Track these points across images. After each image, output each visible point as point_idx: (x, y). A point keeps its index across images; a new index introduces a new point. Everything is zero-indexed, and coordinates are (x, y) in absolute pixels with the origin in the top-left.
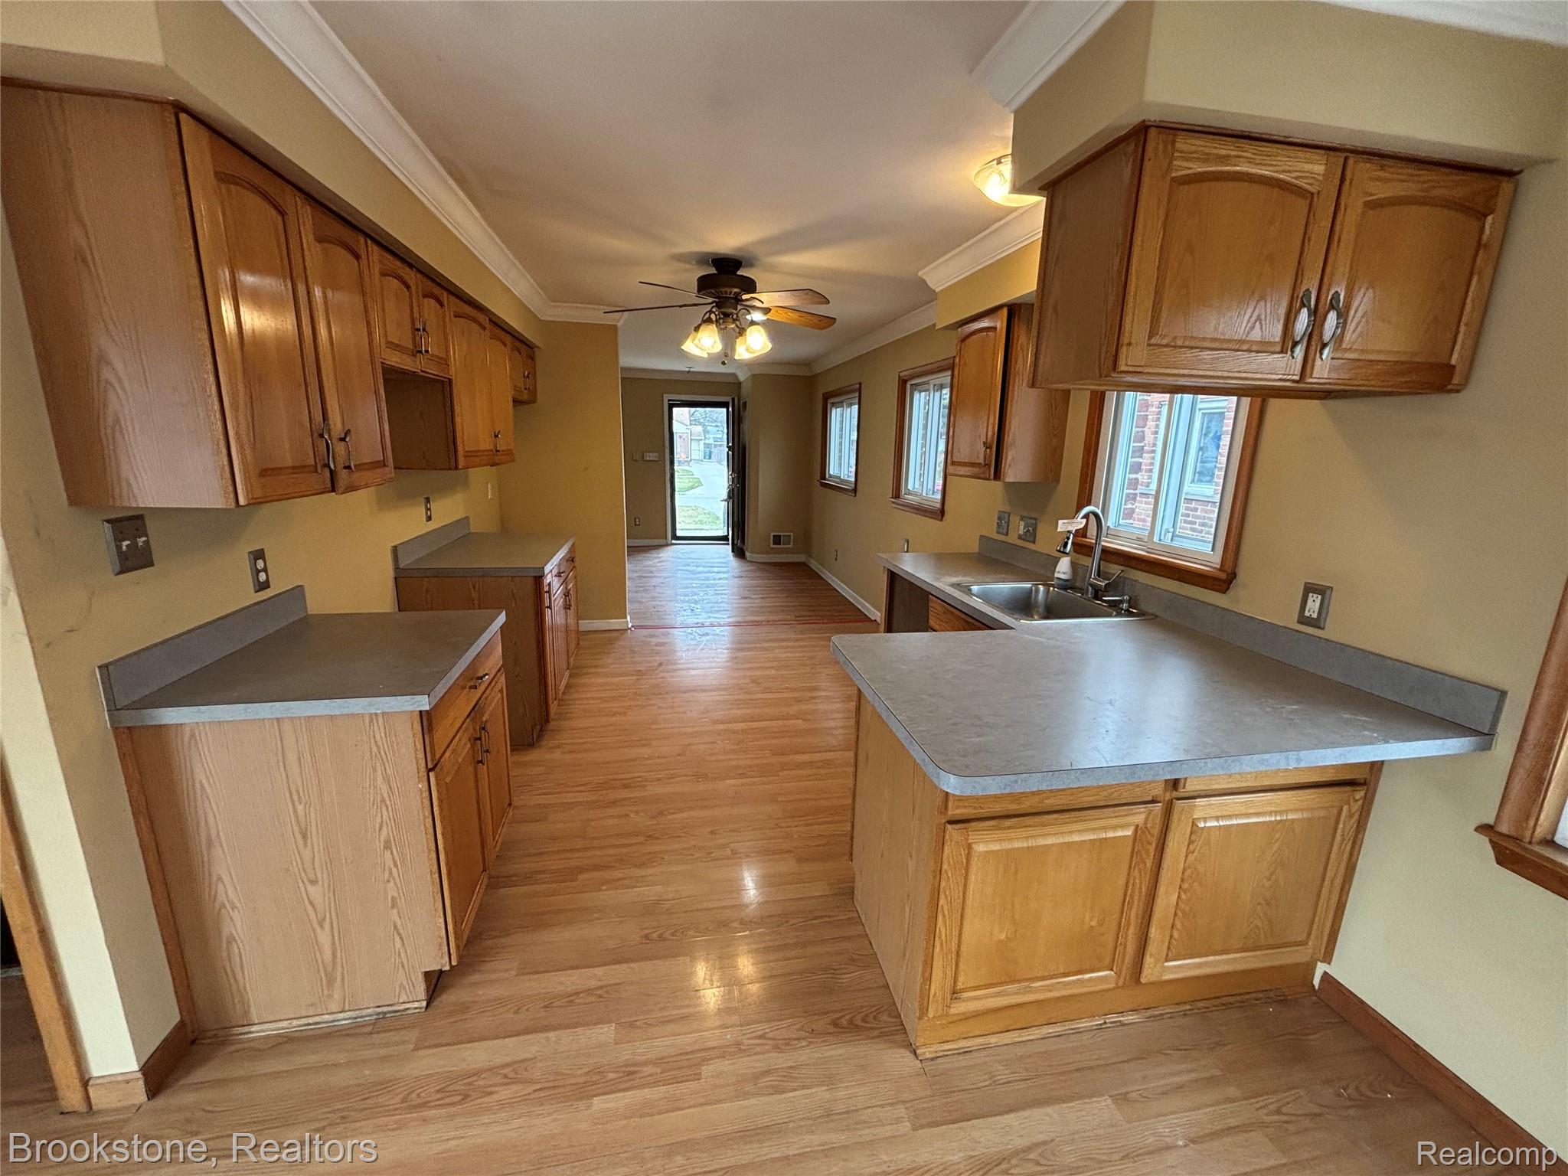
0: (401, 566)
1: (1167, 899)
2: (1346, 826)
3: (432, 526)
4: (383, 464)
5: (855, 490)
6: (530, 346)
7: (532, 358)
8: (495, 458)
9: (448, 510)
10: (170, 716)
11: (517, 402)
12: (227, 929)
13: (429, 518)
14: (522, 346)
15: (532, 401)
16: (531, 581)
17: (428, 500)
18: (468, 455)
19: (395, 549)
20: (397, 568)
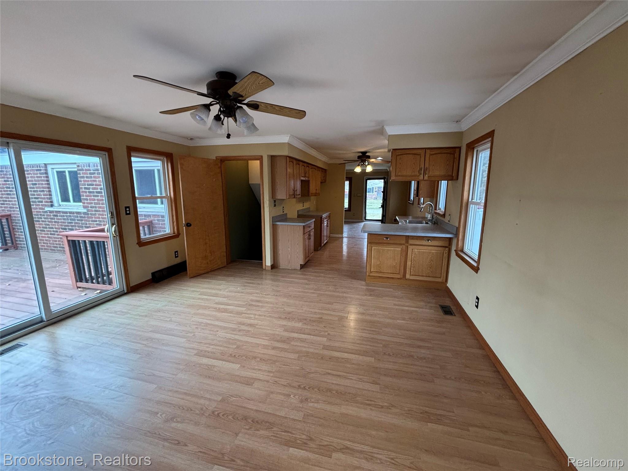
0: (299, 214)
1: (409, 263)
2: (446, 255)
3: (304, 208)
4: (300, 195)
5: (413, 204)
6: (325, 170)
7: (326, 172)
8: (316, 195)
9: (307, 205)
10: (278, 223)
11: (321, 183)
12: (279, 252)
13: (303, 206)
14: (324, 171)
15: (325, 182)
16: (320, 218)
17: (303, 203)
18: (311, 193)
19: (298, 211)
20: (298, 214)
